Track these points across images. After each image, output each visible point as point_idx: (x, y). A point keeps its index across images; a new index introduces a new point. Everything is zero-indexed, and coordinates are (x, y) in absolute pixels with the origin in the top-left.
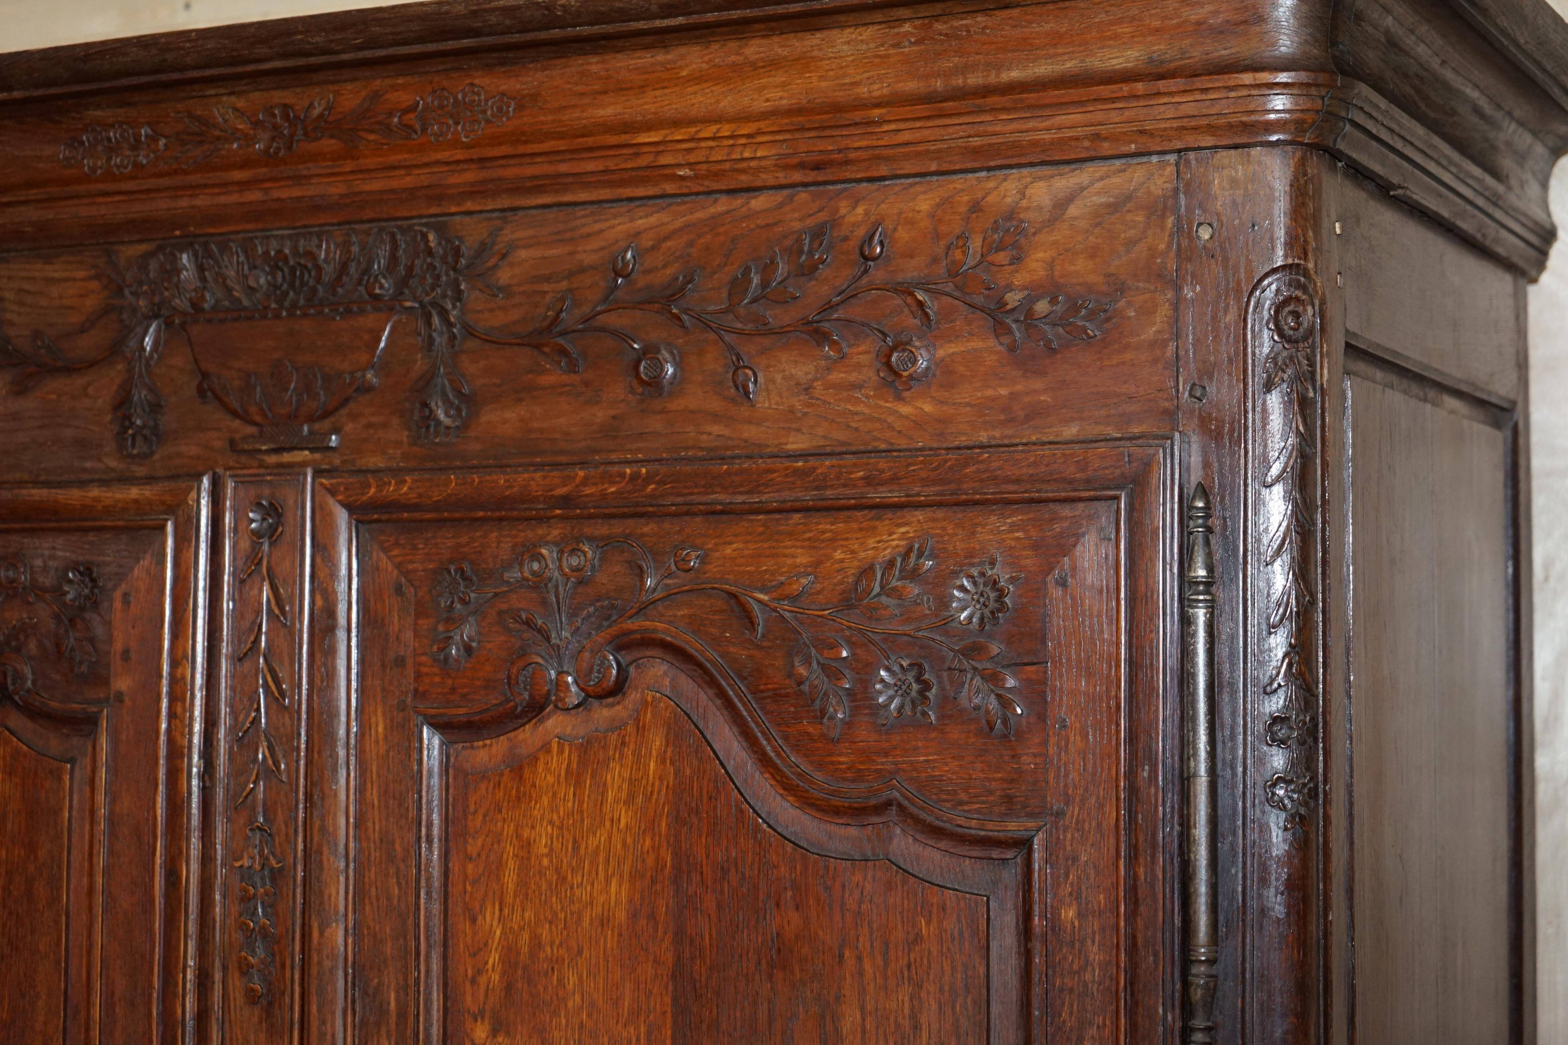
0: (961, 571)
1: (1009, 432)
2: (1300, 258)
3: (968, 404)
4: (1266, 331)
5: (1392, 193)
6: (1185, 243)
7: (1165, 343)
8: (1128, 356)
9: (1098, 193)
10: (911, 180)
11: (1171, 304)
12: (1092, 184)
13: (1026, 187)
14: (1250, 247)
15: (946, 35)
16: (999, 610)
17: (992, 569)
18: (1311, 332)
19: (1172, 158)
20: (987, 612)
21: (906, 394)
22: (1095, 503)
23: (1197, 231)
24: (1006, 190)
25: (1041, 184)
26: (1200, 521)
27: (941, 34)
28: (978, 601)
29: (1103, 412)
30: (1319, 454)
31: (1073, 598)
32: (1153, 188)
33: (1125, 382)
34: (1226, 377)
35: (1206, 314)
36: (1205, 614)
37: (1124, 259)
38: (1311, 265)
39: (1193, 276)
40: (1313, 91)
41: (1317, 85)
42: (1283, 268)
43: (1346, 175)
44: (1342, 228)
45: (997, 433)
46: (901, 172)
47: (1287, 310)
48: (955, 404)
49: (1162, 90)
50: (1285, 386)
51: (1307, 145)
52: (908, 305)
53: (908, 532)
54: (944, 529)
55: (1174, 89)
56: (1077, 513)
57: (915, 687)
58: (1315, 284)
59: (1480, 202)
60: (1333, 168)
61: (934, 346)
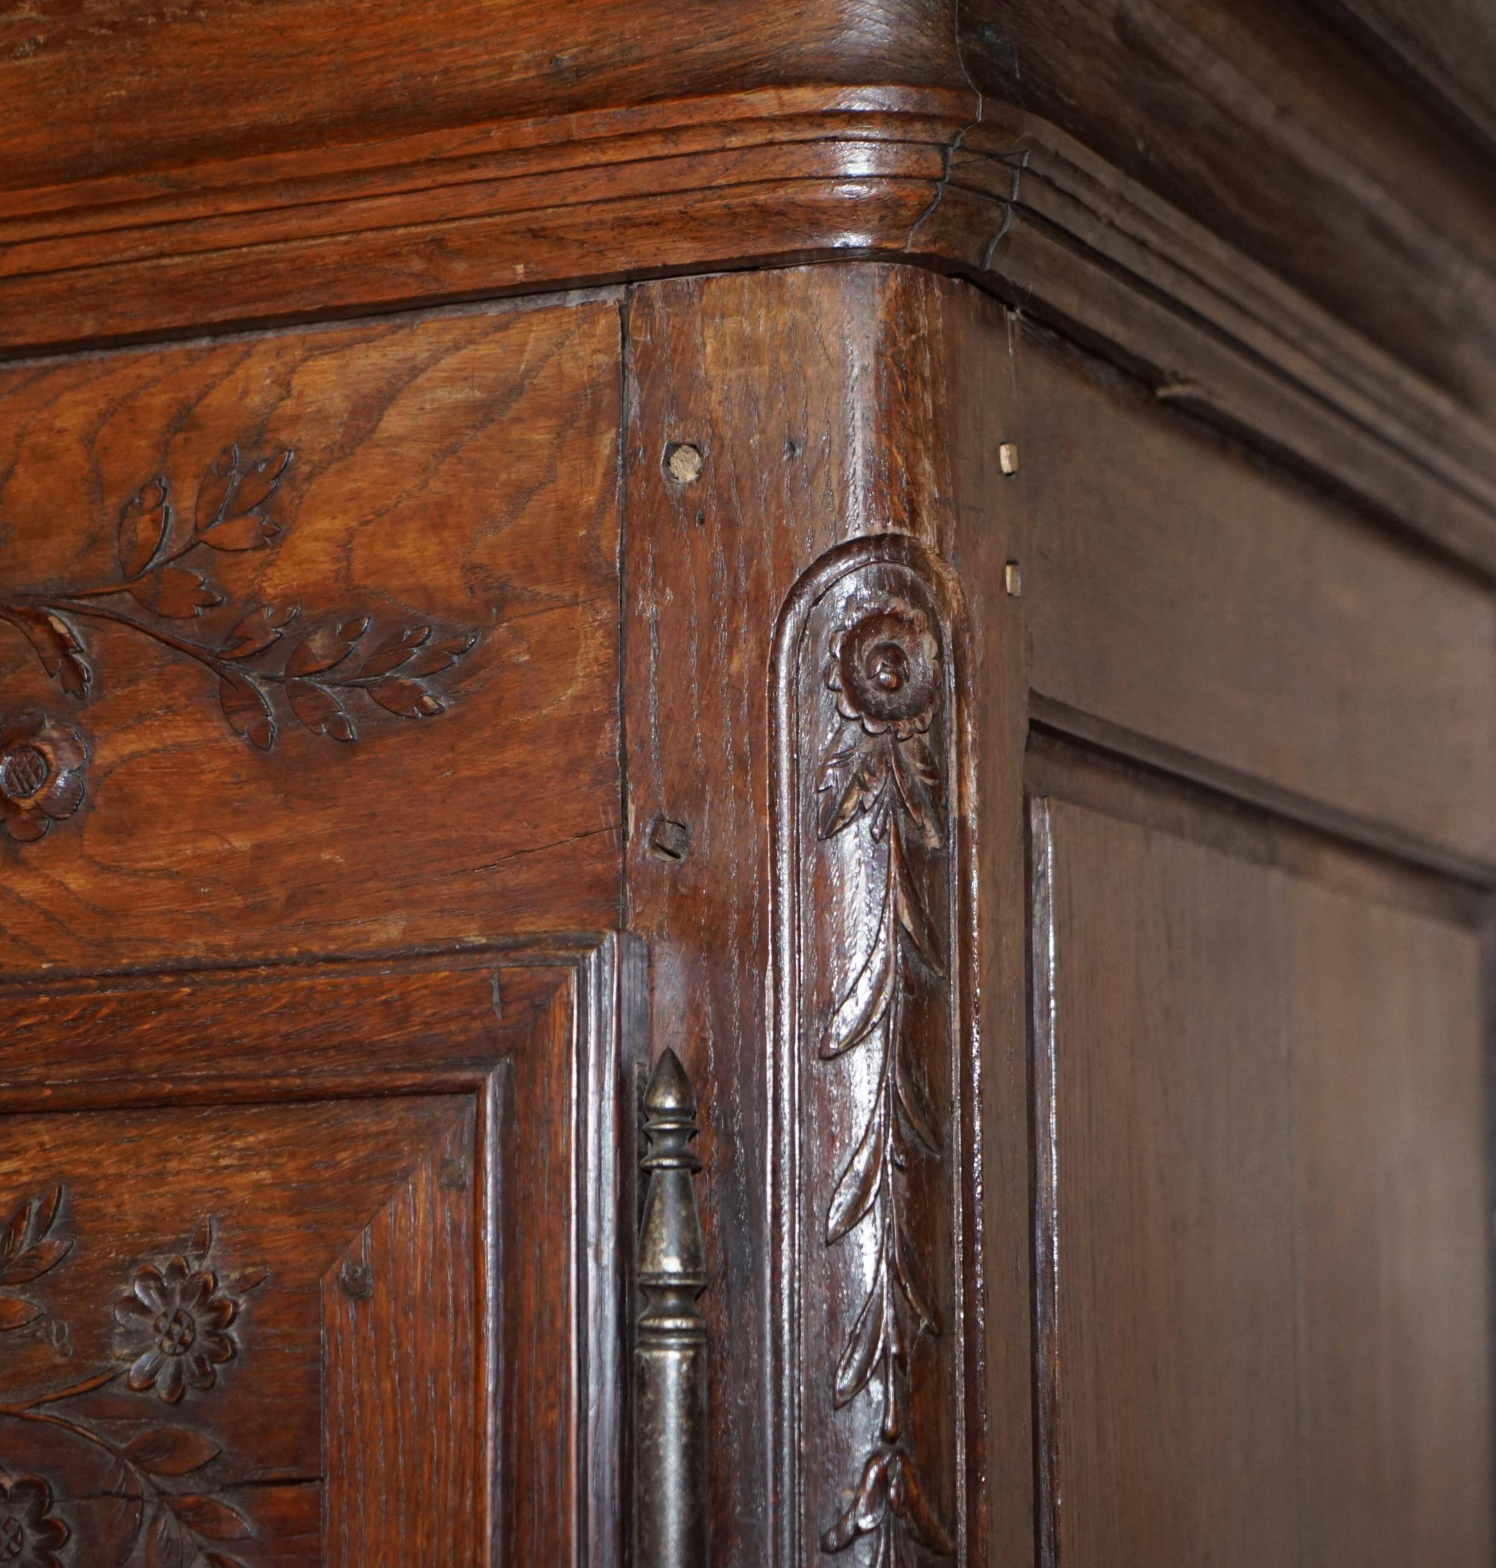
0: (134, 1262)
1: (255, 935)
2: (899, 522)
3: (166, 873)
4: (824, 692)
5: (1162, 393)
6: (640, 491)
7: (595, 726)
8: (514, 755)
9: (448, 381)
10: (47, 361)
11: (608, 635)
12: (435, 358)
13: (293, 371)
14: (786, 495)
15: (113, 26)
16: (215, 1357)
17: (200, 1258)
18: (933, 693)
19: (611, 296)
20: (188, 1358)
21: (30, 851)
22: (427, 1100)
23: (667, 463)
24: (248, 378)
25: (327, 362)
26: (670, 1142)
27: (100, 24)
28: (169, 1334)
29: (458, 887)
30: (955, 982)
31: (378, 1326)
32: (569, 366)
33: (508, 816)
34: (731, 804)
35: (686, 655)
36: (680, 1362)
37: (506, 530)
38: (928, 539)
39: (659, 565)
40: (919, 132)
41: (926, 118)
42: (862, 543)
43: (1030, 343)
44: (1020, 458)
45: (225, 939)
46: (19, 340)
47: (872, 643)
48: (134, 873)
49: (578, 134)
50: (867, 821)
51: (912, 259)
52: (34, 645)
53: (18, 1172)
54: (96, 1164)
55: (602, 131)
56: (390, 1125)
57: (32, 1537)
58: (941, 585)
59: (1394, 430)
60: (993, 324)
61: (91, 738)
